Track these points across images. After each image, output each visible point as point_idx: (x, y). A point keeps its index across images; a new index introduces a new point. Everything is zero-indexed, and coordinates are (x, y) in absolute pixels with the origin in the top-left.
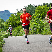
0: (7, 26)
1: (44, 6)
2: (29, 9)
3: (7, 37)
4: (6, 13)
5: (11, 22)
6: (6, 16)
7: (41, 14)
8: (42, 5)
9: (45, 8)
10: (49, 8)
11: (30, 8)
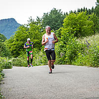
0: (10, 48)
1: (80, 14)
3: (10, 68)
4: (10, 24)
6: (9, 29)
8: (77, 11)
9: (82, 18)
10: (89, 17)
11: (54, 16)
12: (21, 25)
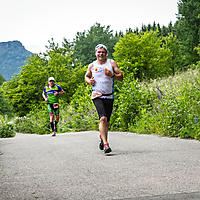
0: (11, 97)
1: (147, 35)
2: (95, 40)
4: (13, 53)
5: (26, 83)
6: (10, 61)
7: (133, 63)
8: (140, 29)
9: (151, 42)
10: (164, 41)
12: (33, 55)
